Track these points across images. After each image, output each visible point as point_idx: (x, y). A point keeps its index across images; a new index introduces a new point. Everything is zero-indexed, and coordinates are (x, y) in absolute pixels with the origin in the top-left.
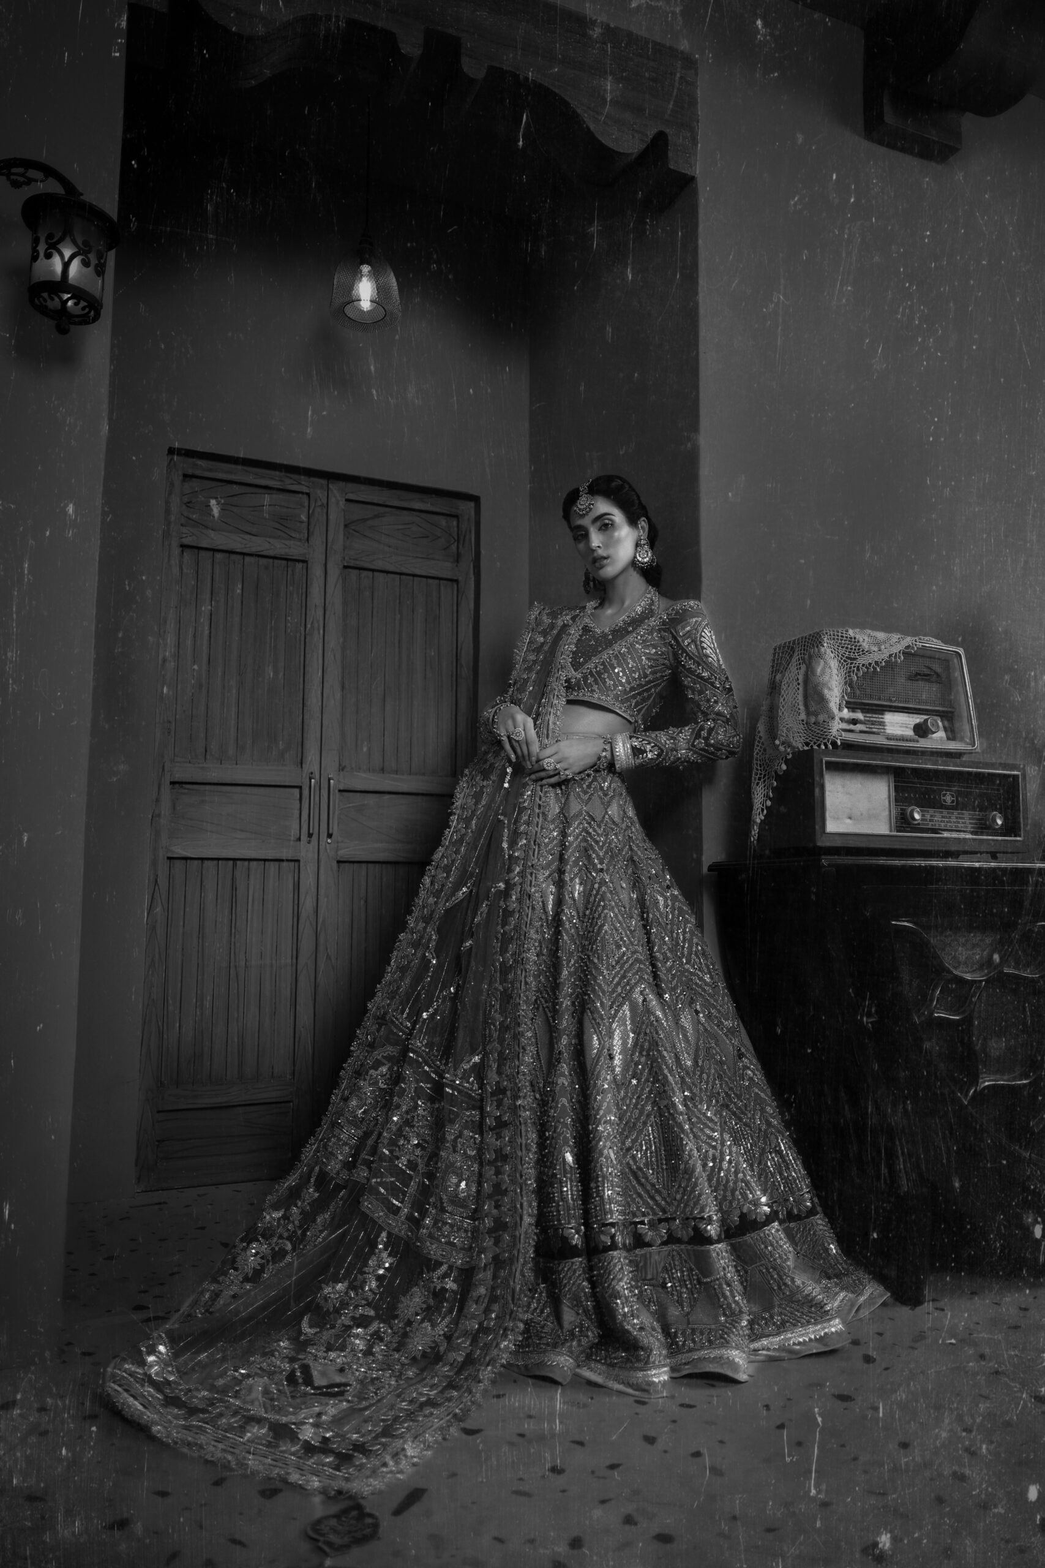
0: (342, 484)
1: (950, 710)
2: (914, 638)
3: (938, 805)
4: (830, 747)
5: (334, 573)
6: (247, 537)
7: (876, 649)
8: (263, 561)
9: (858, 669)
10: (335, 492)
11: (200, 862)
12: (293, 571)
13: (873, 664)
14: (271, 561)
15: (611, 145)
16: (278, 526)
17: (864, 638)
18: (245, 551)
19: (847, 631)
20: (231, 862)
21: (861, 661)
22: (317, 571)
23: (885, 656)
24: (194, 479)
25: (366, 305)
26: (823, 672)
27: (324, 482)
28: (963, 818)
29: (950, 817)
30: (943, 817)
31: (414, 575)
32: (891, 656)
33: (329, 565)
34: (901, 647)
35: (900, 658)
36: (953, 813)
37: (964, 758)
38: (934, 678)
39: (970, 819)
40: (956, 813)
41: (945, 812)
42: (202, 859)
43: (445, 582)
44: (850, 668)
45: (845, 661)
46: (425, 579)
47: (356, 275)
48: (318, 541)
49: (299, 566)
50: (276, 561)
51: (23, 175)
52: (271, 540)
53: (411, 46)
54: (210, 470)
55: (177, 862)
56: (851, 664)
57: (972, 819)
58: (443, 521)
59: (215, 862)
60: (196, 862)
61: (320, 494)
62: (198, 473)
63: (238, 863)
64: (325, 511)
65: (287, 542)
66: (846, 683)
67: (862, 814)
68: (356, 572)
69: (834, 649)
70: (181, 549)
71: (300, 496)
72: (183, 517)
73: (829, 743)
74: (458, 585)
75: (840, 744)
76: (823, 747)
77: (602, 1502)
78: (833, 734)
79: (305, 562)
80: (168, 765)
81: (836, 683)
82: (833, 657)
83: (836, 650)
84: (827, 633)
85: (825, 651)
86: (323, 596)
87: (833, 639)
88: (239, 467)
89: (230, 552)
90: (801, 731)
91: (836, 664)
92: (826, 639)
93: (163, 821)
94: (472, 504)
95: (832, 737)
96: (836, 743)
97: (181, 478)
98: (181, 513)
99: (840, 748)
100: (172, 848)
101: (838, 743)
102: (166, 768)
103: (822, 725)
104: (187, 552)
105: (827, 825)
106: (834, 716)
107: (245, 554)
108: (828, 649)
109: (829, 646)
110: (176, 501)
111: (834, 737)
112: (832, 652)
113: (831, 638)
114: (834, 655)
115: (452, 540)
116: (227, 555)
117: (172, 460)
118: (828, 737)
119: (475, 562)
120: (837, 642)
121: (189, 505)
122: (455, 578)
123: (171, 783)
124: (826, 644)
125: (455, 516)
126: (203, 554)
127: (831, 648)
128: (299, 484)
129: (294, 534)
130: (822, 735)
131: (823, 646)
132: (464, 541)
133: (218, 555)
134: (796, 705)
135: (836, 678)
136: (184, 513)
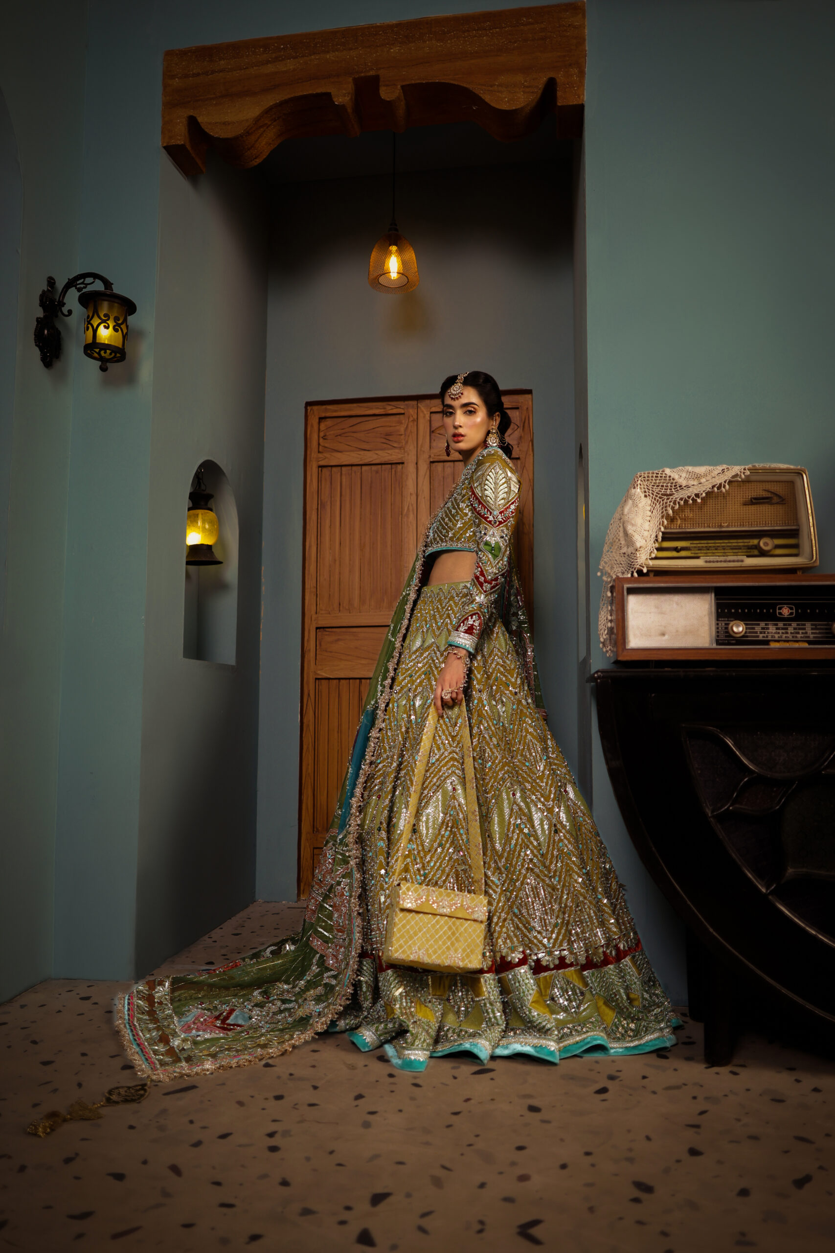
0: (428, 402)
1: (794, 528)
2: (743, 467)
3: (773, 618)
4: (636, 575)
5: (424, 467)
6: (362, 453)
7: (695, 483)
8: (374, 468)
9: (675, 503)
10: (423, 408)
11: (338, 681)
12: (395, 471)
13: (693, 495)
14: (380, 466)
15: (505, 107)
16: (384, 441)
17: (679, 475)
18: (361, 463)
19: (663, 471)
20: (358, 681)
21: (678, 496)
22: (411, 468)
23: (707, 487)
24: (328, 419)
25: (394, 275)
26: (630, 511)
27: (414, 403)
28: (804, 629)
29: (787, 629)
30: (777, 629)
32: (713, 487)
33: (420, 463)
34: (728, 476)
35: (724, 487)
36: (790, 625)
37: (800, 573)
38: (775, 499)
39: (812, 629)
40: (794, 624)
41: (781, 624)
42: (339, 679)
44: (666, 503)
45: (660, 498)
47: (388, 253)
48: (411, 448)
49: (400, 467)
50: (383, 466)
51: (82, 283)
52: (377, 452)
53: (343, 96)
54: (336, 411)
55: (323, 681)
56: (668, 499)
57: (816, 629)
59: (348, 681)
60: (335, 681)
61: (412, 412)
62: (328, 414)
63: (363, 680)
64: (415, 423)
65: (389, 452)
66: (662, 517)
67: (677, 631)
68: (441, 464)
69: (648, 489)
70: (320, 469)
71: (398, 416)
72: (320, 447)
73: (635, 571)
74: (519, 462)
75: (648, 571)
76: (629, 575)
77: (274, 1121)
78: (640, 563)
79: (403, 463)
80: (314, 616)
81: (649, 518)
82: (646, 496)
83: (651, 489)
84: (640, 476)
85: (635, 492)
86: (416, 486)
87: (648, 480)
88: (355, 405)
89: (352, 465)
90: (622, 562)
91: (649, 502)
92: (639, 481)
93: (312, 654)
94: (530, 396)
95: (638, 566)
96: (642, 571)
97: (317, 420)
98: (319, 444)
99: (647, 574)
100: (319, 672)
101: (645, 570)
102: (313, 619)
103: (631, 557)
104: (324, 470)
105: (629, 642)
106: (640, 547)
107: (362, 465)
108: (639, 490)
109: (642, 486)
110: (315, 436)
111: (640, 566)
112: (645, 492)
113: (645, 480)
114: (647, 494)
115: (516, 427)
116: (350, 468)
117: (309, 411)
118: (635, 566)
119: (532, 441)
120: (651, 483)
121: (324, 438)
122: (517, 457)
123: (317, 628)
124: (639, 486)
125: (517, 408)
126: (334, 469)
127: (644, 488)
128: (397, 408)
129: (395, 445)
130: (631, 565)
131: (634, 488)
132: (524, 426)
133: (344, 469)
134: (617, 540)
135: (649, 513)
136: (321, 444)
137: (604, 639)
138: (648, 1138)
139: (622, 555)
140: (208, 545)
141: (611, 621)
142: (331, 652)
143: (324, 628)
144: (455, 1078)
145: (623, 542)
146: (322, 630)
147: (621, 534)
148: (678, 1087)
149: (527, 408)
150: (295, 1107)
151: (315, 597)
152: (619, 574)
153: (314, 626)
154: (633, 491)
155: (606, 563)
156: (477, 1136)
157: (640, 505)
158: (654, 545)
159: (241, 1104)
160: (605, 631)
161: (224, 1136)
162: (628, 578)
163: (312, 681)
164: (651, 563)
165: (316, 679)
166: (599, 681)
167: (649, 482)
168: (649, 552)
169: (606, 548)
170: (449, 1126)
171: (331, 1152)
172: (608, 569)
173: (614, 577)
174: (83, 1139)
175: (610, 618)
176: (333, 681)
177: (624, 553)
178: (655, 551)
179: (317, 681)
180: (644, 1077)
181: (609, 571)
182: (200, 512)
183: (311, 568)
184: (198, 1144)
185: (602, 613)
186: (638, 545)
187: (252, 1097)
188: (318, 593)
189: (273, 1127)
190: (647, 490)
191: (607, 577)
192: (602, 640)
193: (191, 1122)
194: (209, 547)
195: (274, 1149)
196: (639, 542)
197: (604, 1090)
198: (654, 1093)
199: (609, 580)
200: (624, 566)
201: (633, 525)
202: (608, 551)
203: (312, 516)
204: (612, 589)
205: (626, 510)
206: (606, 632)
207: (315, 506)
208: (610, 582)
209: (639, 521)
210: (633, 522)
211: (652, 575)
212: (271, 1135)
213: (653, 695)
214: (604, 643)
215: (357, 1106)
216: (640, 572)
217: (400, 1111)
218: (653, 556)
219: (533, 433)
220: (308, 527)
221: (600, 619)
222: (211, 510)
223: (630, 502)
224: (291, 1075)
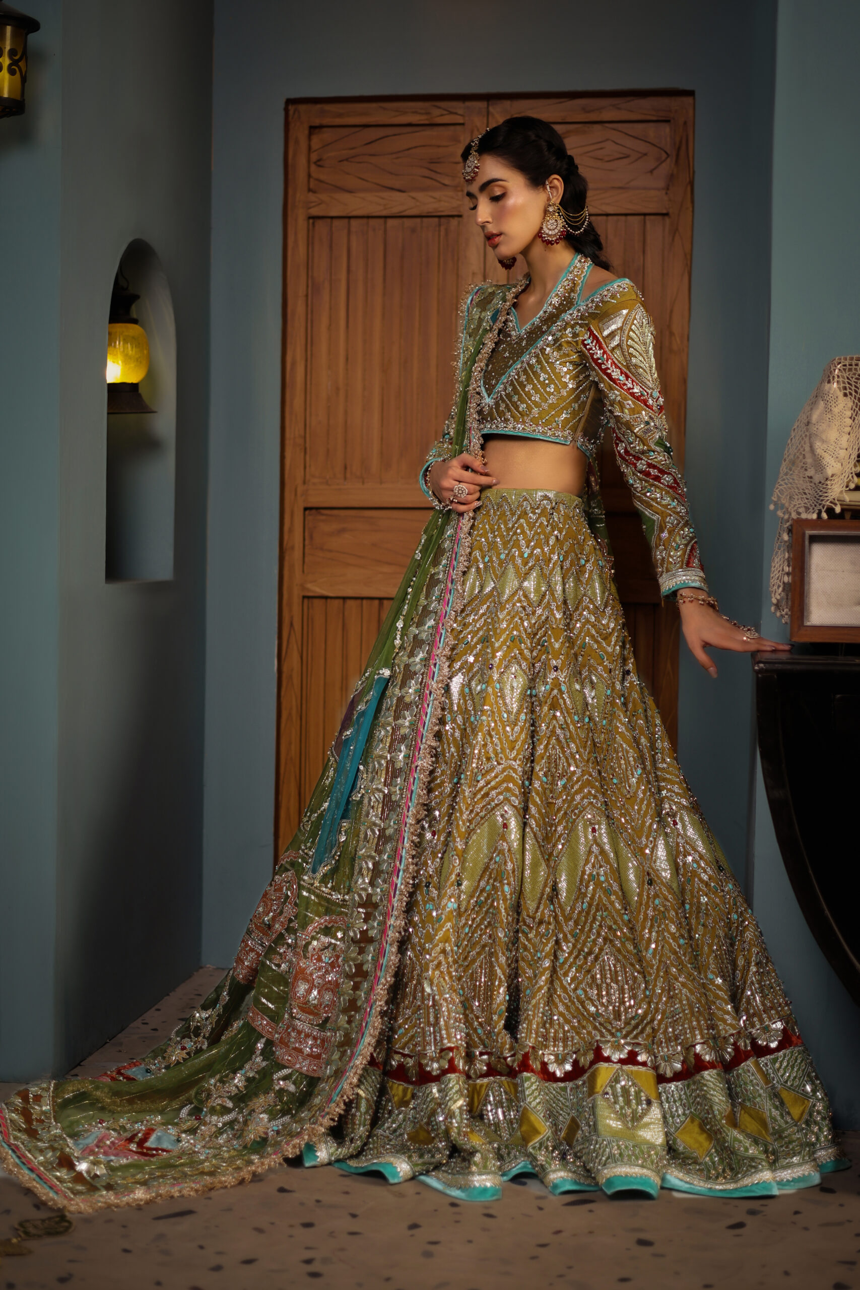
0: (506, 106)
4: (824, 516)
6: (387, 194)
8: (408, 223)
10: (497, 117)
11: (341, 601)
12: (446, 229)
14: (418, 220)
16: (427, 173)
18: (384, 213)
24: (325, 129)
26: (820, 419)
27: (482, 105)
31: (607, 215)
42: (343, 598)
43: (652, 217)
46: (623, 218)
49: (454, 222)
50: (425, 220)
52: (413, 194)
54: (340, 115)
55: (316, 602)
58: (651, 131)
60: (336, 602)
61: (478, 123)
62: (326, 121)
65: (437, 194)
69: (849, 383)
70: (311, 221)
71: (452, 128)
72: (312, 180)
73: (823, 510)
74: (667, 220)
75: (842, 510)
76: (815, 516)
77: (308, 1248)
78: (831, 499)
79: (460, 216)
80: (300, 489)
81: (848, 429)
82: (845, 395)
83: (853, 384)
84: (840, 363)
85: (830, 389)
86: (482, 259)
87: (850, 370)
88: (374, 105)
89: (368, 217)
90: (806, 491)
91: (850, 404)
92: (837, 371)
93: (297, 554)
94: (689, 100)
95: (828, 503)
96: (833, 510)
97: (307, 132)
98: (309, 176)
99: (841, 516)
100: (309, 586)
101: (838, 509)
102: (299, 492)
103: (822, 485)
104: (319, 223)
105: (809, 613)
106: (832, 476)
107: (386, 217)
108: (835, 385)
109: (841, 379)
110: (302, 161)
111: (831, 502)
112: (845, 388)
113: (845, 370)
114: (847, 392)
115: (664, 156)
116: (364, 221)
117: (291, 112)
118: (823, 502)
119: (692, 183)
120: (855, 374)
121: (319, 163)
122: (664, 211)
123: (306, 509)
124: (836, 379)
125: (668, 121)
126: (336, 223)
127: (844, 383)
128: (451, 113)
129: (447, 182)
130: (818, 499)
131: (829, 382)
132: (678, 155)
133: (354, 222)
134: (801, 457)
135: (849, 421)
136: (314, 175)
137: (778, 600)
138: (786, 1273)
139: (807, 479)
140: (132, 384)
141: (788, 574)
142: (330, 551)
143: (317, 509)
144: (540, 1209)
145: (809, 460)
146: (314, 511)
147: (807, 448)
148: (840, 1224)
149: (685, 123)
150: (332, 1234)
151: (302, 454)
152: (801, 510)
153: (301, 505)
154: (827, 386)
155: (781, 492)
156: (570, 1267)
157: (836, 410)
158: (853, 469)
159: (259, 1230)
160: (778, 588)
161: (249, 1262)
162: (812, 520)
163: (296, 600)
164: (848, 498)
165: (304, 597)
166: (760, 676)
167: (851, 373)
168: (846, 481)
169: (784, 468)
170: (533, 1258)
171: (388, 1279)
172: (785, 501)
173: (794, 516)
174: (70, 1261)
175: (787, 569)
176: (333, 601)
177: (811, 477)
178: (856, 479)
179: (306, 601)
180: (796, 1213)
181: (787, 505)
182: (119, 327)
183: (297, 401)
184: (218, 1268)
185: (776, 560)
186: (829, 472)
187: (272, 1224)
188: (308, 445)
189: (308, 1255)
190: (847, 385)
191: (784, 513)
192: (774, 601)
193: (201, 1247)
194: (134, 387)
195: (315, 1275)
196: (833, 466)
197: (740, 1225)
198: (806, 1229)
199: (786, 517)
200: (809, 496)
201: (823, 441)
202: (786, 474)
203: (298, 308)
204: (790, 531)
205: (815, 417)
206: (781, 589)
207: (302, 291)
208: (788, 521)
209: (832, 435)
210: (824, 437)
211: (848, 516)
212: (308, 1262)
213: (838, 696)
214: (778, 606)
215: (412, 1236)
216: (830, 511)
217: (470, 1242)
218: (852, 486)
219: (694, 172)
220: (289, 329)
221: (773, 569)
222: (135, 321)
223: (822, 404)
224: (318, 1201)
